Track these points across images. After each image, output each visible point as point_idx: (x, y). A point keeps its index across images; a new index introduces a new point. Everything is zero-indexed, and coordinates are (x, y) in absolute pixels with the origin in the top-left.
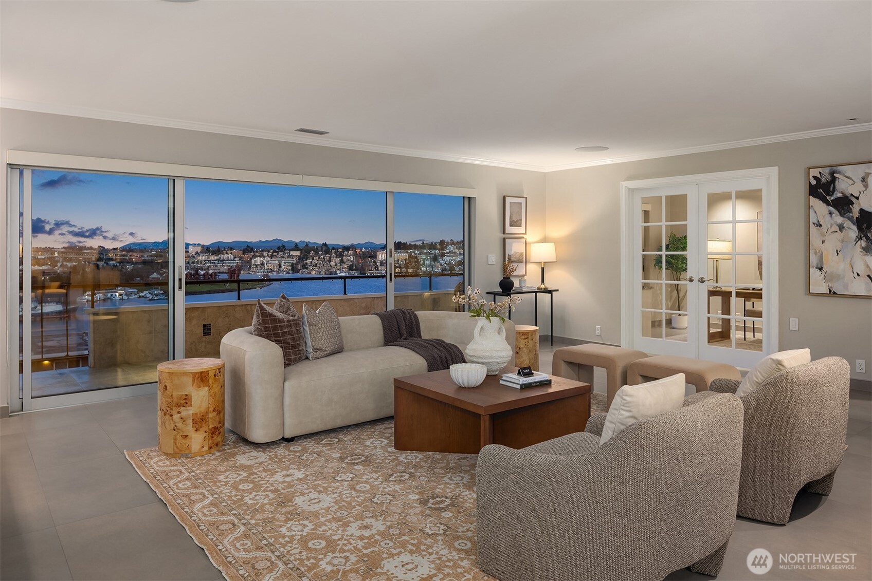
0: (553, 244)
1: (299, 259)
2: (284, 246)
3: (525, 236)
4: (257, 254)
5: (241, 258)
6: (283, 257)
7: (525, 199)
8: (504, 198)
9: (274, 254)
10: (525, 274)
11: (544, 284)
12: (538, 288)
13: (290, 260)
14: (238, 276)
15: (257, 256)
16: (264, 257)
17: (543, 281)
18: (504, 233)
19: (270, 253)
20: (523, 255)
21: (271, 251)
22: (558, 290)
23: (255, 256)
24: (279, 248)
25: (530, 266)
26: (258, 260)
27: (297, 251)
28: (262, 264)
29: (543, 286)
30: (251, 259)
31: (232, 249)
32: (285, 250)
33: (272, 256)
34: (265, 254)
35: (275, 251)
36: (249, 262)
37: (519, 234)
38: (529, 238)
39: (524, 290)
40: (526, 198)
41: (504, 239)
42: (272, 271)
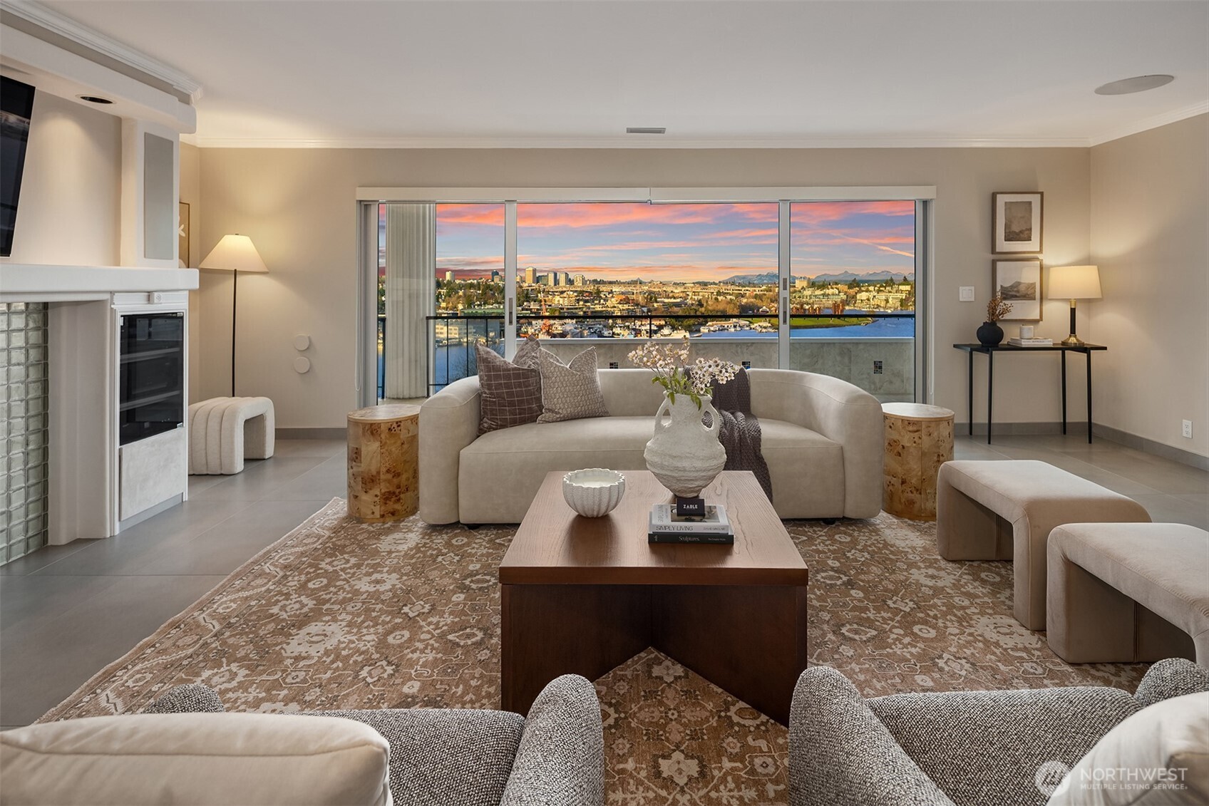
0: (1095, 267)
1: (909, 294)
2: (892, 280)
3: (1040, 256)
4: (863, 289)
5: (846, 293)
6: (891, 292)
7: (1039, 195)
8: (994, 197)
9: (881, 289)
10: (1038, 318)
11: (1075, 336)
12: (1063, 343)
13: (899, 295)
14: (842, 311)
15: (863, 291)
16: (870, 291)
17: (1073, 331)
18: (993, 251)
19: (876, 288)
20: (1034, 288)
21: (878, 286)
22: (1105, 348)
23: (860, 291)
24: (886, 282)
25: (1049, 307)
26: (863, 296)
27: (907, 285)
28: (868, 300)
29: (1073, 340)
30: (856, 293)
31: (836, 284)
32: (894, 284)
33: (879, 291)
34: (871, 288)
35: (882, 286)
36: (854, 297)
37: (1024, 253)
38: (1048, 258)
39: (1025, 343)
40: (1042, 194)
41: (994, 263)
42: (878, 306)
